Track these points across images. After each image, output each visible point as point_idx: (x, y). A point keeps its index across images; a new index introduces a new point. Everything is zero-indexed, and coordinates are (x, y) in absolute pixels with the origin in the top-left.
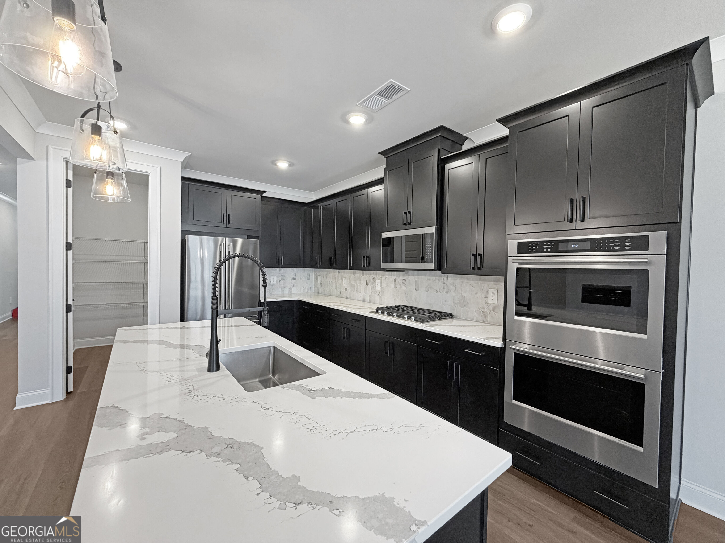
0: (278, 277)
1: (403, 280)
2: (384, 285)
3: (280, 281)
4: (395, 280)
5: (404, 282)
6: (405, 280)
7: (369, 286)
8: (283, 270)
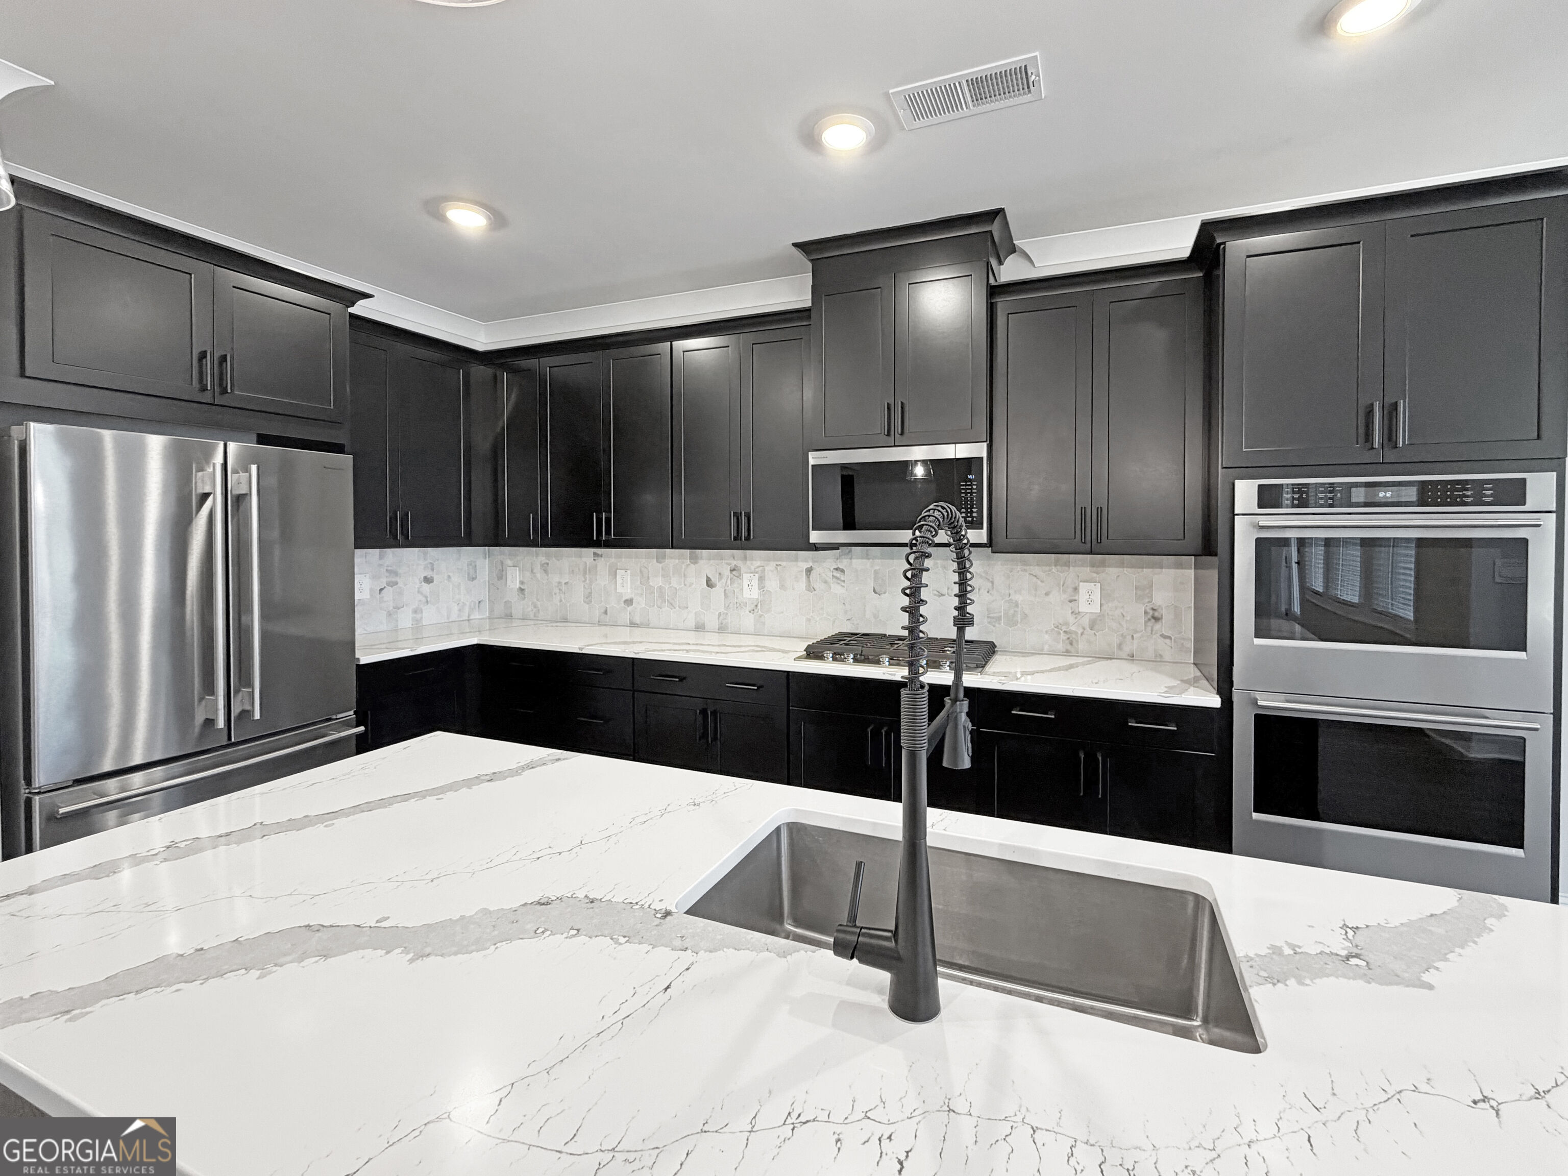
0: (375, 577)
1: (837, 569)
2: (772, 584)
3: (381, 590)
4: (809, 571)
5: (838, 574)
6: (843, 571)
7: (718, 590)
8: (391, 554)
